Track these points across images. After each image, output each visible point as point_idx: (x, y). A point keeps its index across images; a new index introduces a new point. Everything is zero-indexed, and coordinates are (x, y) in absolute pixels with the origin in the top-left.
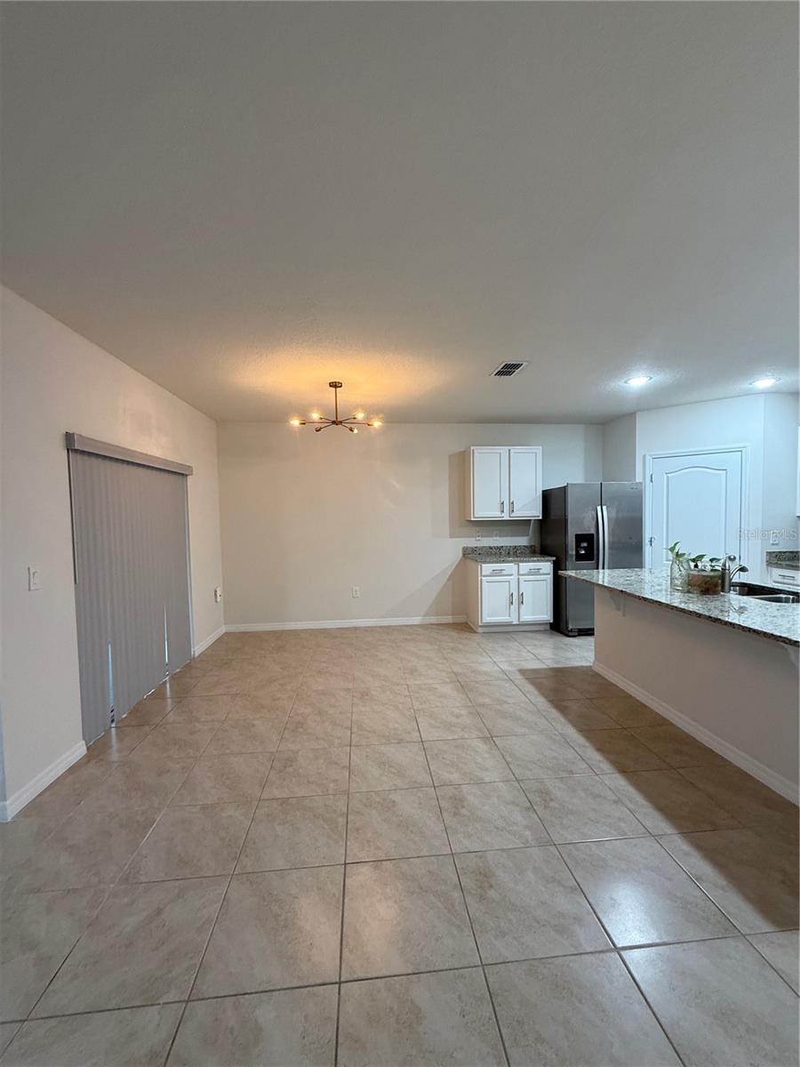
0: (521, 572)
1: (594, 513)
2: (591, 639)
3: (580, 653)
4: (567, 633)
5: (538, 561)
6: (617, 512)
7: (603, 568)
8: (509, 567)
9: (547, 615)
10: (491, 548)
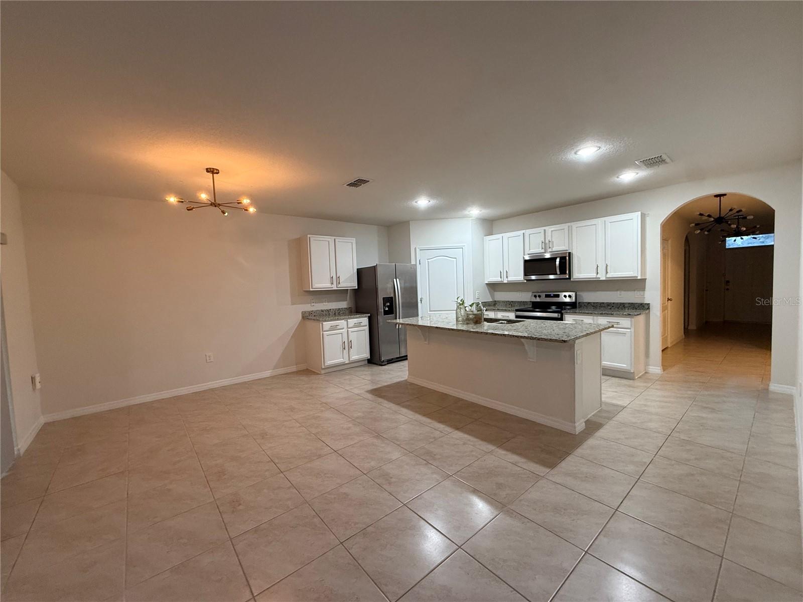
0: (349, 326)
4: (381, 364)
5: (360, 317)
6: (405, 283)
8: (342, 323)
9: (366, 355)
10: (322, 311)
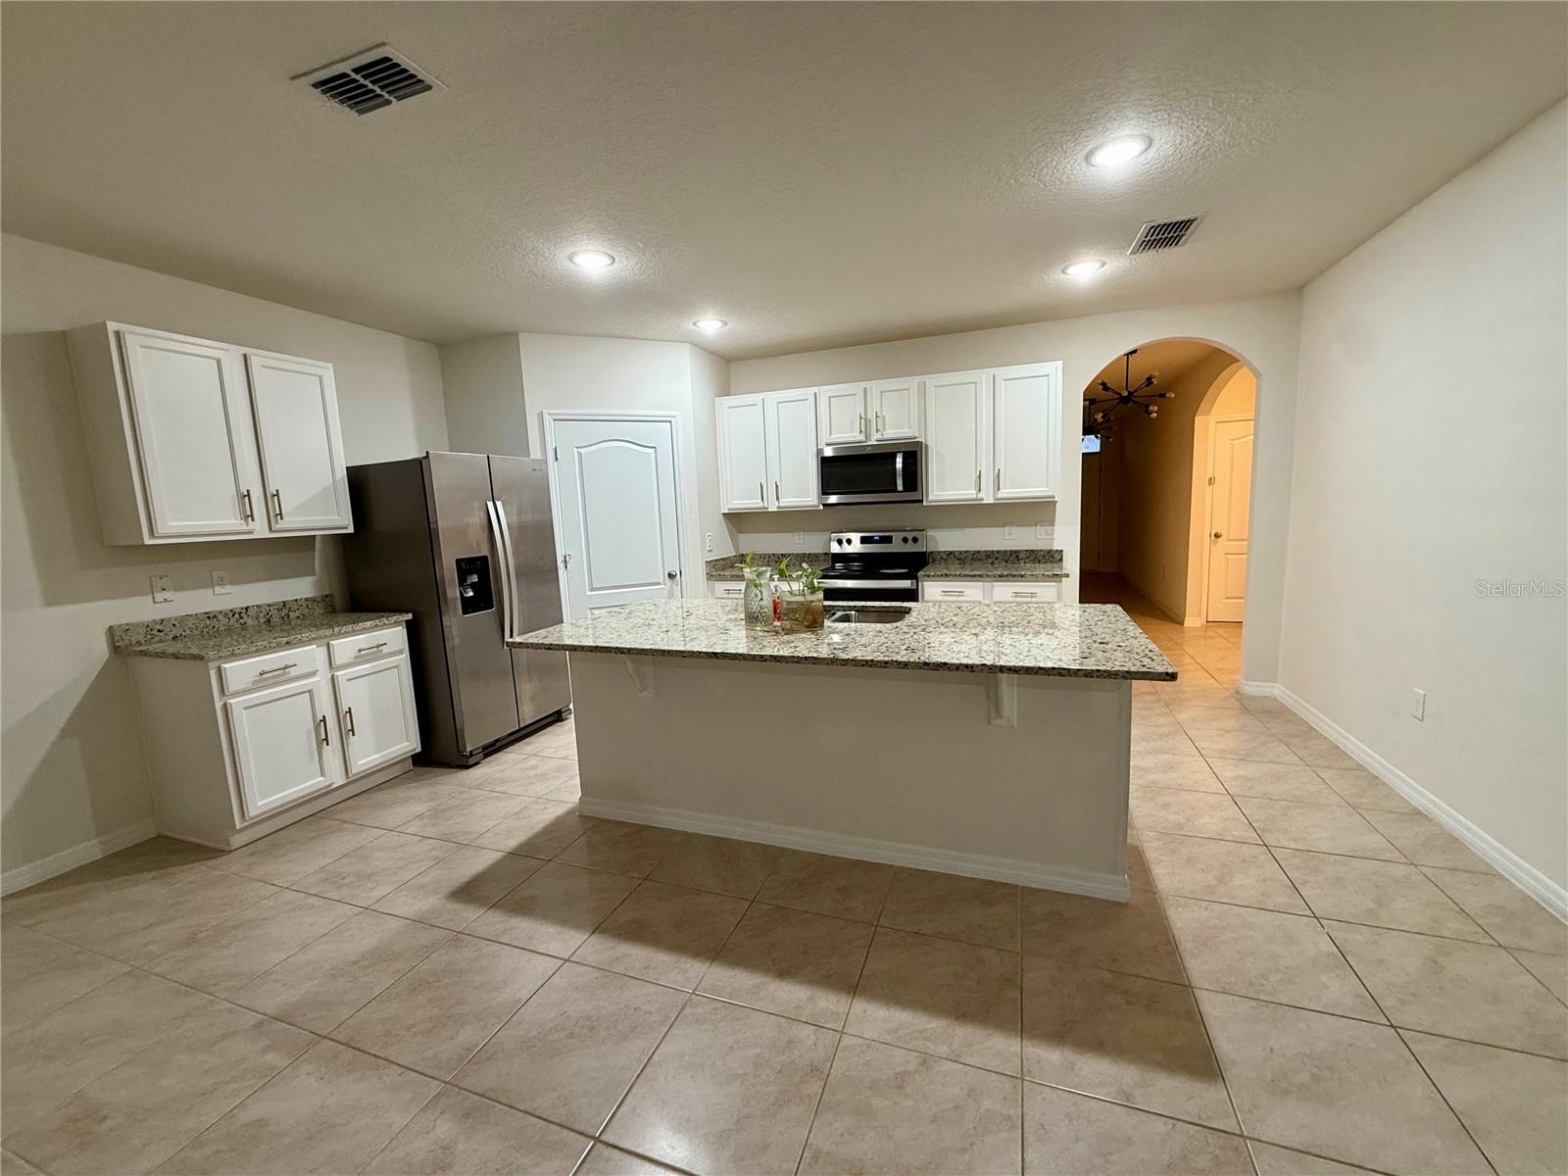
1: (483, 515)
4: (464, 762)
5: (374, 628)
6: (520, 512)
8: (308, 655)
9: (412, 743)
10: (210, 616)
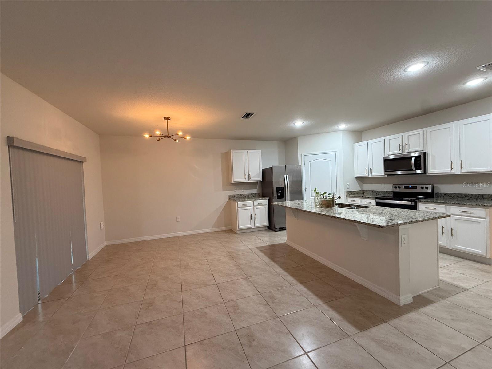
0: (255, 205)
1: (283, 178)
2: (285, 232)
3: (281, 238)
4: (275, 230)
5: (262, 200)
7: (288, 201)
8: (250, 203)
9: (266, 223)
10: (241, 195)
